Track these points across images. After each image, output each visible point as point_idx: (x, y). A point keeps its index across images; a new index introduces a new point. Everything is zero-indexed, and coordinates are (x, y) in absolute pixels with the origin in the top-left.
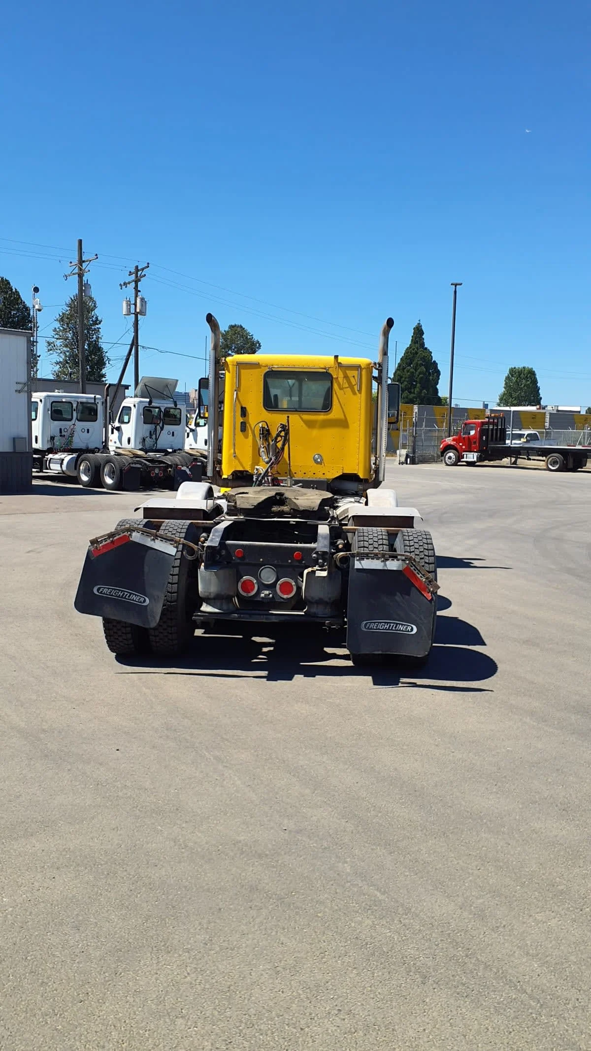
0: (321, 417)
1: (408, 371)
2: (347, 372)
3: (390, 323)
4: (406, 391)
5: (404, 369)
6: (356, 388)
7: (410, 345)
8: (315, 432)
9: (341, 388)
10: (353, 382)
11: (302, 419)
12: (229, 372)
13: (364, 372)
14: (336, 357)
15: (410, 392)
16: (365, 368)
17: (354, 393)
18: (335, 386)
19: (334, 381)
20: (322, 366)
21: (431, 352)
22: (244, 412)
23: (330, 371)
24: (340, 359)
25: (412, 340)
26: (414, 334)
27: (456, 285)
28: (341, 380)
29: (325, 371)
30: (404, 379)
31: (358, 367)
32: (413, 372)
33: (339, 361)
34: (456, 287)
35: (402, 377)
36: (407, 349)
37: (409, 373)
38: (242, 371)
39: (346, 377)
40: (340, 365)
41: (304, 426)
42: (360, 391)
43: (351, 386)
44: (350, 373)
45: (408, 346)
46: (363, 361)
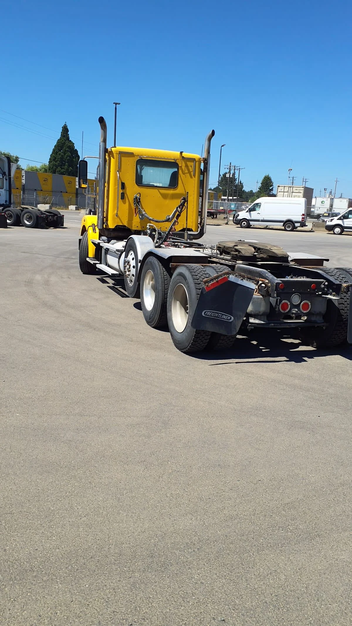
0: (171, 192)
1: (60, 154)
2: (188, 163)
3: (213, 133)
4: (59, 168)
5: (57, 153)
6: (192, 173)
7: (60, 138)
8: (167, 202)
9: (184, 174)
10: (191, 170)
11: (160, 193)
12: (114, 158)
13: (197, 164)
14: (181, 153)
15: (62, 169)
16: (198, 161)
17: (191, 177)
18: (180, 172)
19: (180, 169)
20: (172, 158)
21: (74, 144)
22: (123, 186)
23: (177, 162)
24: (184, 154)
25: (61, 135)
26: (62, 130)
27: (116, 104)
28: (183, 167)
29: (174, 161)
30: (57, 159)
31: (193, 160)
32: (63, 155)
33: (183, 155)
34: (116, 105)
35: (56, 158)
36: (58, 140)
37: (60, 156)
38: (123, 158)
39: (187, 166)
40: (183, 157)
41: (161, 196)
42: (194, 175)
43: (189, 172)
44: (190, 164)
45: (59, 138)
46: (197, 156)
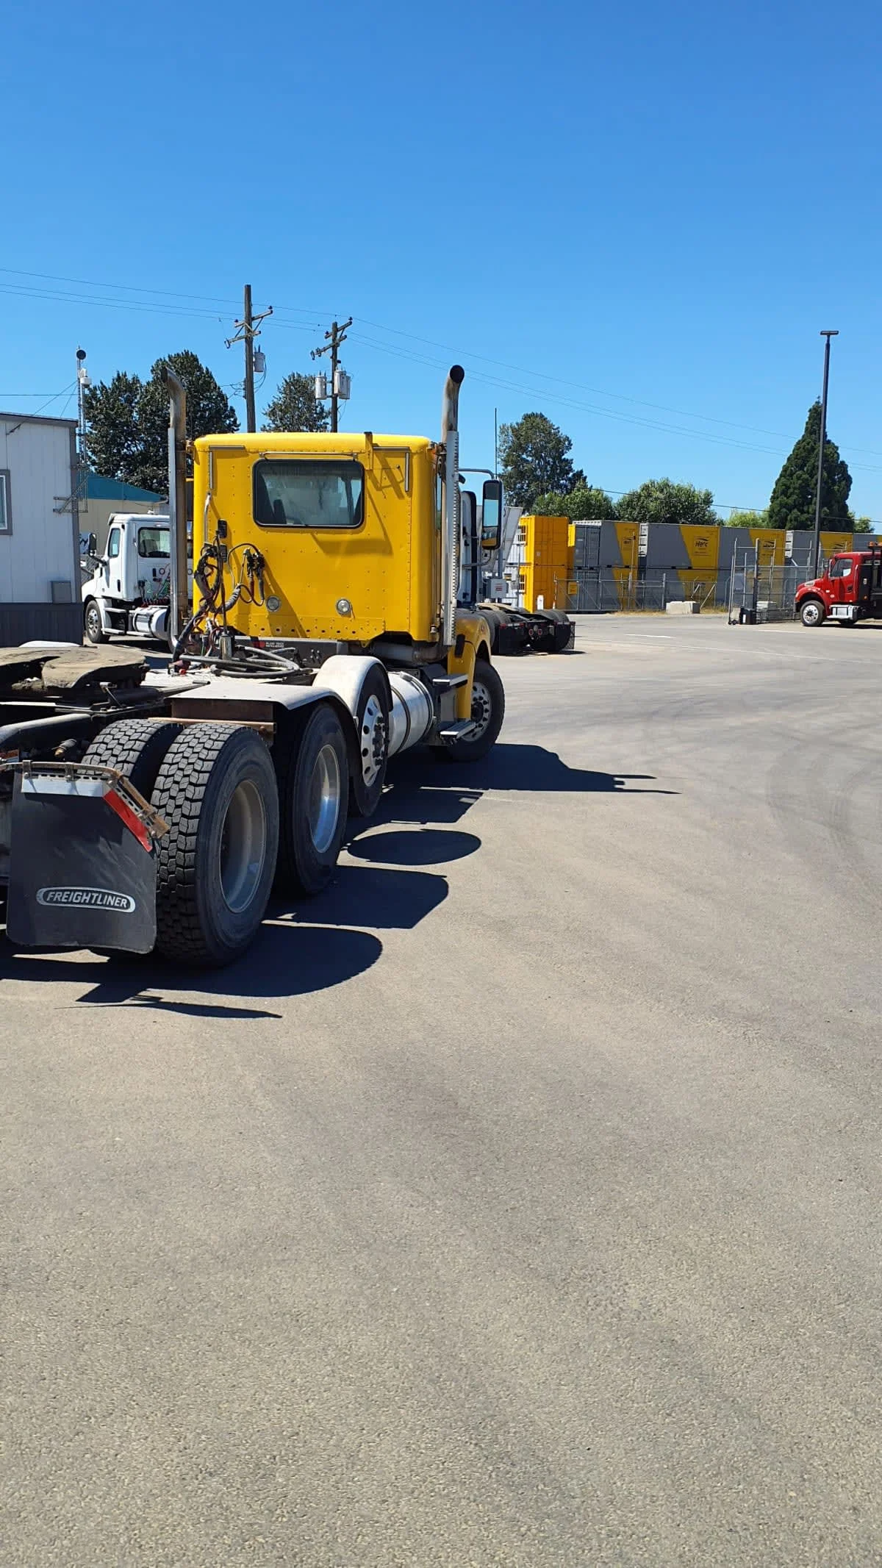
0: (347, 536)
1: (798, 478)
2: (389, 460)
3: (457, 374)
4: (795, 510)
5: (791, 475)
6: (403, 487)
7: (803, 436)
8: (338, 562)
9: (379, 489)
10: (399, 478)
11: (315, 538)
12: (198, 463)
13: (415, 460)
14: (369, 435)
15: (802, 512)
16: (417, 453)
17: (400, 496)
18: (369, 484)
19: (367, 477)
20: (346, 451)
21: (837, 448)
22: (223, 529)
23: (361, 459)
24: (377, 438)
25: (807, 429)
26: (810, 418)
27: (829, 334)
28: (377, 473)
29: (351, 458)
30: (791, 490)
31: (404, 451)
32: (807, 480)
33: (374, 442)
34: (829, 337)
35: (788, 488)
36: (799, 443)
37: (800, 482)
38: (219, 461)
39: (386, 468)
40: (376, 448)
41: (320, 551)
42: (409, 492)
43: (395, 485)
44: (394, 462)
45: (800, 438)
46: (414, 440)
